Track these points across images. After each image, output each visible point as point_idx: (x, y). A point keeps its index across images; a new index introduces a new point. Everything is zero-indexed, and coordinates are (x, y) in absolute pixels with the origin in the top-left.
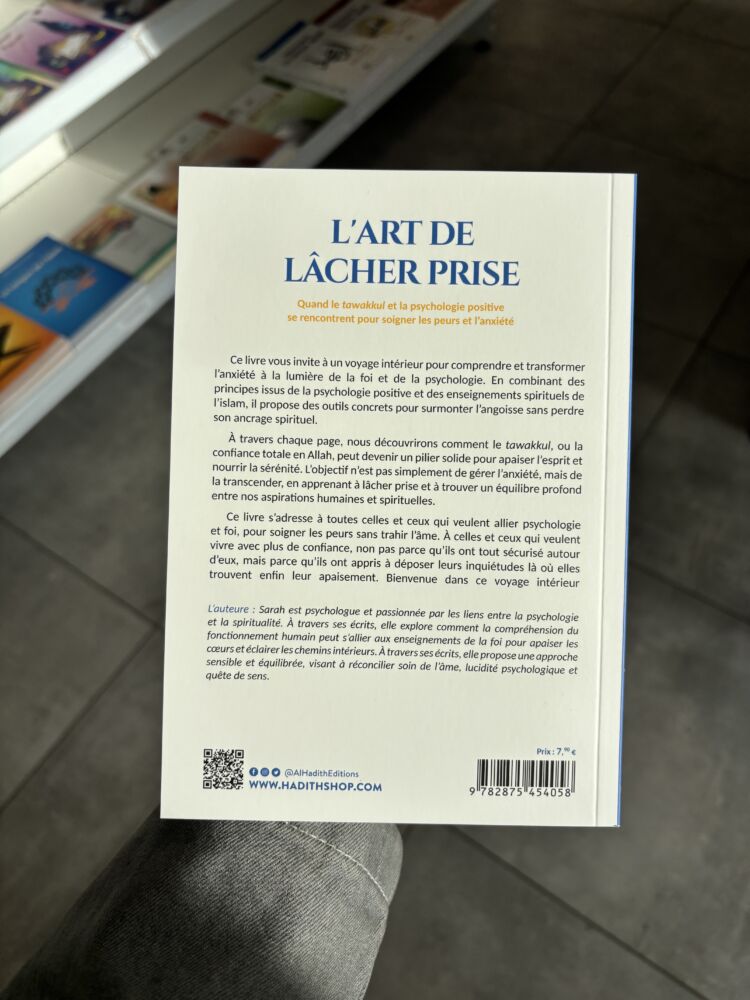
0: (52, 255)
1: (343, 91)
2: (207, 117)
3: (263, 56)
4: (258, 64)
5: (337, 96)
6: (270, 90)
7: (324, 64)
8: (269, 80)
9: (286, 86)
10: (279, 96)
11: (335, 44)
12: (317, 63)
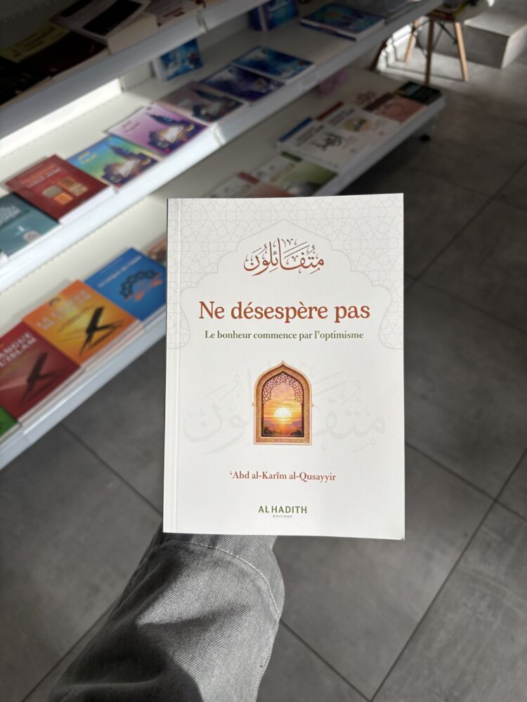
0: (133, 262)
1: (336, 166)
2: (243, 176)
3: (283, 139)
4: (279, 144)
5: (332, 168)
6: (287, 161)
7: (324, 147)
8: (285, 154)
9: (297, 159)
10: (292, 165)
11: (331, 135)
12: (318, 146)
